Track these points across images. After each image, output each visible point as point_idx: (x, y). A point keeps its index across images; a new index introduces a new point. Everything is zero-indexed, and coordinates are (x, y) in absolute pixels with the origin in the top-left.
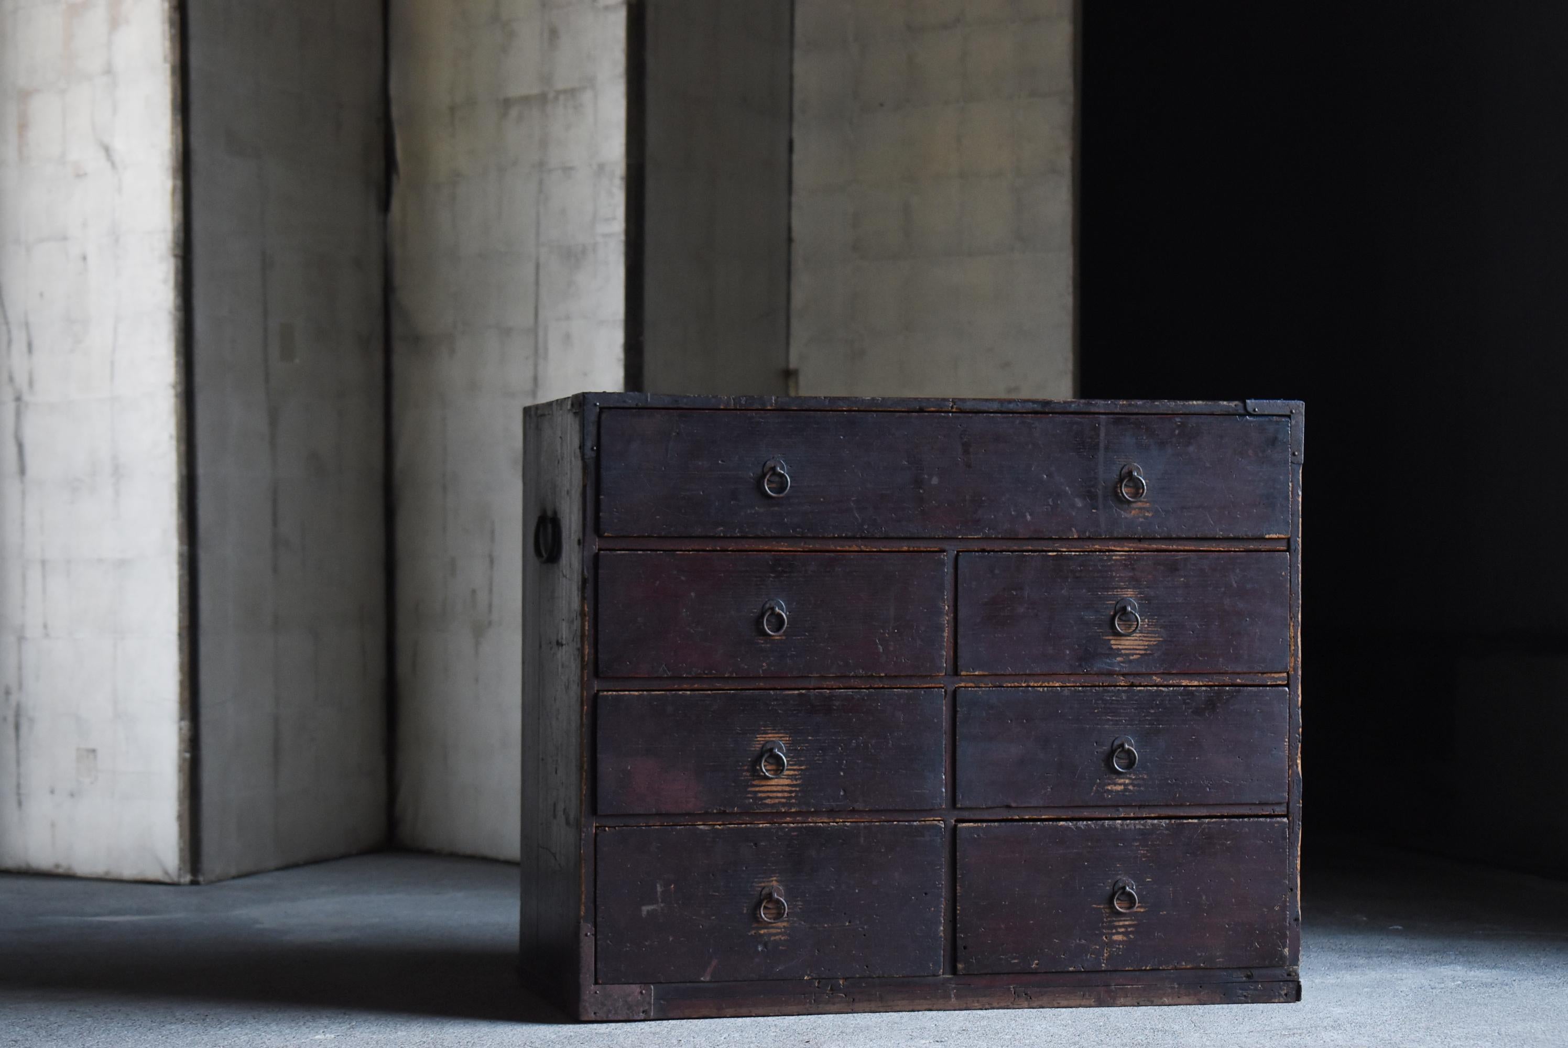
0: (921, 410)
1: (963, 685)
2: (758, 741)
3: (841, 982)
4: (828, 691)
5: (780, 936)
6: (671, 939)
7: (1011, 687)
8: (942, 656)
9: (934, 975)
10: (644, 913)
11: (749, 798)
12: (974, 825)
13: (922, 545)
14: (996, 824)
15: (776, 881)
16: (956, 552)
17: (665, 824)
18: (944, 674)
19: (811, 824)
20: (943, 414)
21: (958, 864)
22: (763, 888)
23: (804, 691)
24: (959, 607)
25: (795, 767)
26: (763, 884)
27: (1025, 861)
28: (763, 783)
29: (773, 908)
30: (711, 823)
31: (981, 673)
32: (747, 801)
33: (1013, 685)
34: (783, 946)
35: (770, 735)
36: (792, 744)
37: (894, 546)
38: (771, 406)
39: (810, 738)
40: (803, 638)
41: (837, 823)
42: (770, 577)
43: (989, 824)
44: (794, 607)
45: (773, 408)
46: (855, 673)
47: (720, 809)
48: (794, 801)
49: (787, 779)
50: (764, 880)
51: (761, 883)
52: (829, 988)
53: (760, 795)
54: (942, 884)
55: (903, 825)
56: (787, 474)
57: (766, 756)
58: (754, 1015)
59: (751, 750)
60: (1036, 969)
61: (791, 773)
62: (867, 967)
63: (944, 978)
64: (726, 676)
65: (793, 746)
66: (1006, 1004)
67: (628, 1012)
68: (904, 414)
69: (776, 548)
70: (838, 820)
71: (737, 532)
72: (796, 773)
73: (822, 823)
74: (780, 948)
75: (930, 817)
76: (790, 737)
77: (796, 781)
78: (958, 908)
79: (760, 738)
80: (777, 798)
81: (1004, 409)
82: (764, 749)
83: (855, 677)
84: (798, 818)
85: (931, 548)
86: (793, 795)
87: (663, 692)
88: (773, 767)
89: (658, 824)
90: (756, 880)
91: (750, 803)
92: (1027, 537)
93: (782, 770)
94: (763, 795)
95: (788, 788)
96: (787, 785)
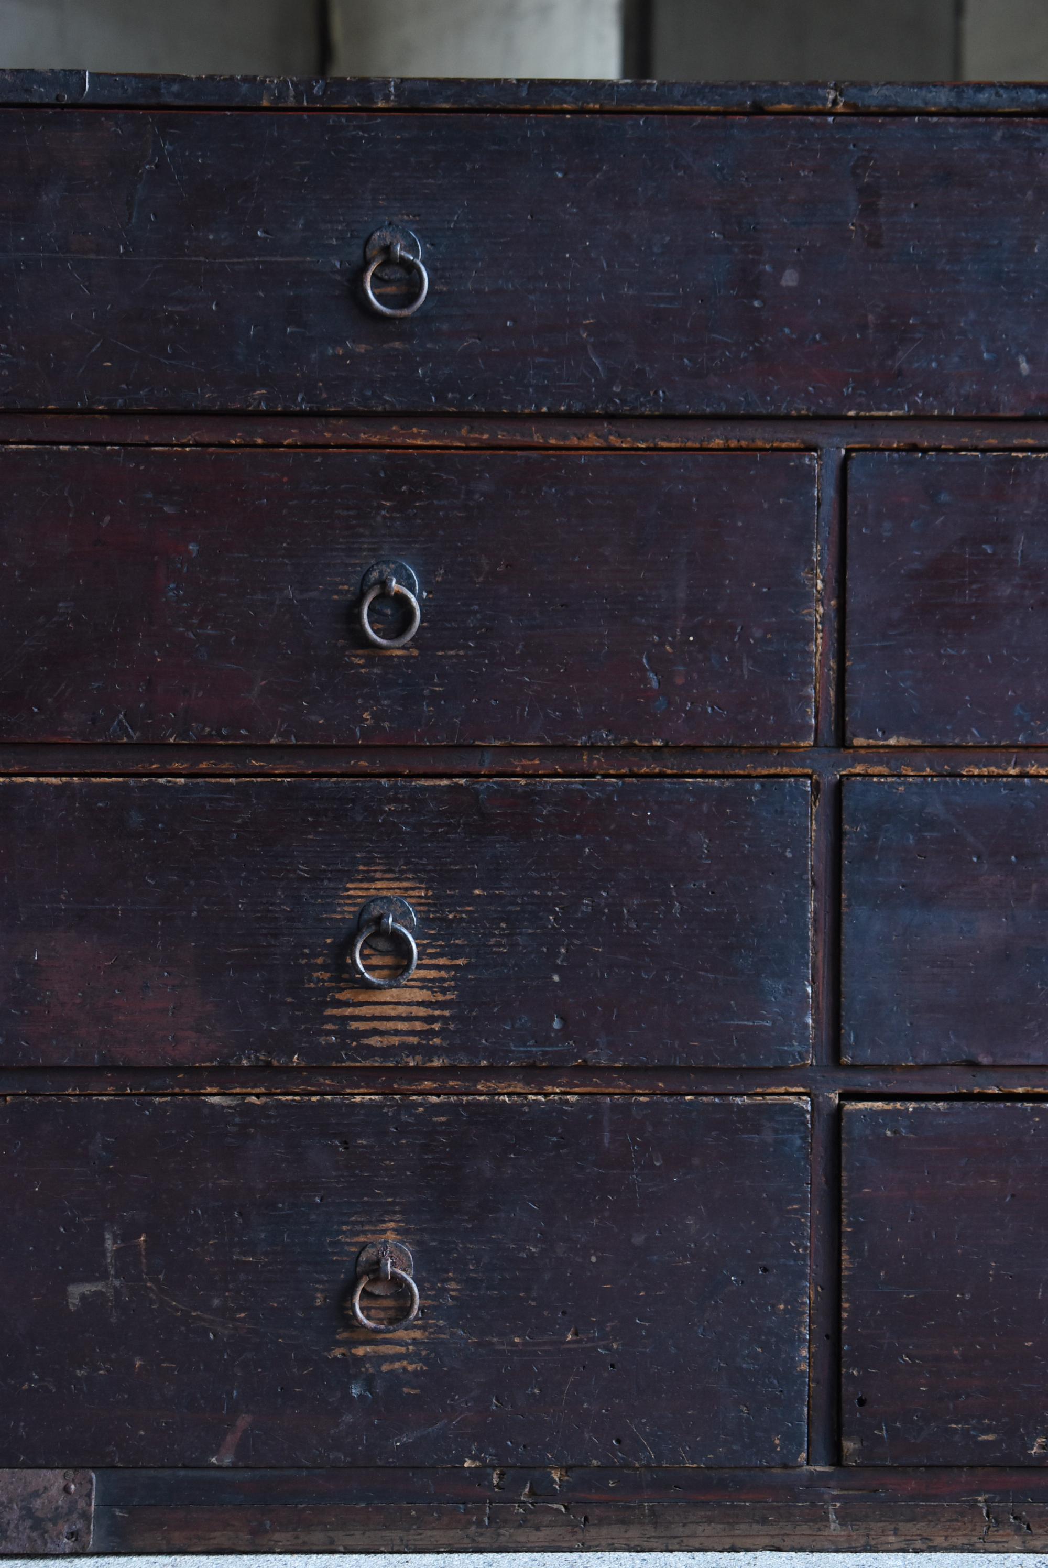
0: (758, 110)
1: (859, 769)
2: (350, 897)
3: (556, 1476)
4: (523, 782)
5: (405, 1363)
6: (138, 1364)
7: (979, 776)
8: (808, 698)
9: (785, 1467)
10: (74, 1302)
11: (329, 1033)
12: (886, 1107)
13: (759, 436)
14: (941, 1105)
15: (397, 1231)
16: (843, 452)
17: (129, 1091)
18: (812, 743)
19: (482, 1098)
20: (810, 118)
21: (845, 1201)
22: (363, 1247)
23: (462, 781)
24: (849, 584)
25: (442, 961)
26: (362, 1239)
27: (1013, 1196)
28: (362, 997)
29: (385, 1297)
30: (238, 1090)
31: (903, 741)
32: (322, 1040)
33: (985, 771)
34: (413, 1388)
35: (379, 885)
36: (435, 905)
37: (692, 436)
38: (387, 98)
39: (477, 892)
40: (461, 653)
41: (546, 1095)
42: (381, 507)
43: (923, 1105)
44: (439, 579)
45: (391, 105)
46: (590, 738)
47: (257, 1058)
48: (437, 1041)
49: (421, 988)
50: (367, 1228)
51: (357, 1234)
52: (527, 1490)
53: (354, 1025)
54: (805, 1248)
55: (708, 1104)
56: (423, 263)
57: (366, 934)
58: (341, 1549)
59: (332, 919)
60: (1040, 1458)
61: (433, 974)
62: (618, 1441)
63: (811, 1472)
64: (273, 741)
65: (434, 912)
66: (966, 1542)
67: (34, 1535)
68: (713, 118)
69: (399, 441)
70: (549, 1089)
71: (299, 399)
72: (443, 974)
73: (510, 1094)
74: (405, 1390)
75: (778, 1086)
76: (427, 889)
77: (445, 994)
78: (845, 1305)
79: (355, 890)
80: (397, 1032)
81: (964, 106)
82: (365, 916)
83: (593, 748)
84: (451, 1083)
85: (782, 441)
86: (436, 1026)
87: (121, 779)
88: (388, 960)
89: (111, 1090)
90: (344, 1228)
91: (330, 1045)
92: (1021, 413)
93: (407, 968)
94: (362, 1026)
95: (422, 1012)
96: (419, 1004)
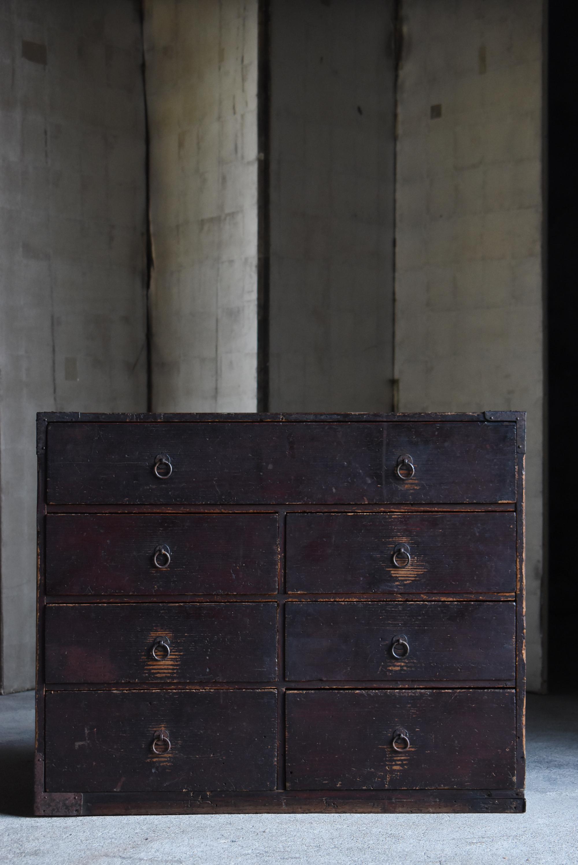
0: (261, 421)
1: (290, 600)
2: (151, 636)
3: (208, 793)
4: (198, 604)
5: (167, 763)
6: (94, 764)
7: (323, 601)
8: (276, 581)
9: (271, 790)
10: (77, 747)
11: (146, 673)
12: (298, 692)
13: (263, 509)
14: (312, 691)
15: (165, 727)
16: (285, 513)
17: (91, 689)
18: (277, 593)
19: (188, 690)
20: (276, 423)
21: (286, 718)
22: (155, 731)
23: (182, 604)
24: (287, 549)
25: (176, 653)
26: (155, 729)
27: (332, 716)
28: (155, 663)
29: (161, 745)
30: (121, 689)
31: (302, 592)
32: (144, 675)
33: (324, 600)
34: (169, 770)
35: (159, 633)
36: (174, 638)
37: (244, 510)
38: (161, 419)
39: (186, 634)
40: (181, 569)
41: (205, 689)
42: (160, 530)
43: (308, 691)
44: (175, 549)
45: (162, 420)
46: (216, 592)
47: (126, 680)
48: (175, 675)
49: (171, 661)
50: (156, 726)
51: (154, 728)
52: (200, 797)
53: (152, 671)
54: (276, 731)
55: (249, 692)
56: (171, 463)
57: (156, 646)
58: (150, 814)
59: (146, 642)
60: (339, 787)
61: (174, 657)
62: (225, 784)
63: (277, 792)
64: (130, 594)
65: (174, 640)
66: (320, 810)
67: (66, 810)
68: (250, 423)
69: (164, 511)
70: (206, 688)
71: (137, 501)
72: (177, 657)
73: (195, 689)
74: (167, 770)
75: (268, 687)
76: (172, 634)
77: (177, 662)
78: (287, 746)
79: (153, 634)
80: (164, 673)
81: (317, 420)
82: (156, 641)
83: (218, 595)
84: (179, 686)
85: (268, 510)
86: (175, 671)
87: (89, 605)
88: (162, 653)
89: (86, 689)
90: (150, 726)
91: (146, 677)
92: (333, 503)
93: (167, 655)
94: (154, 671)
95: (171, 667)
96: (170, 665)
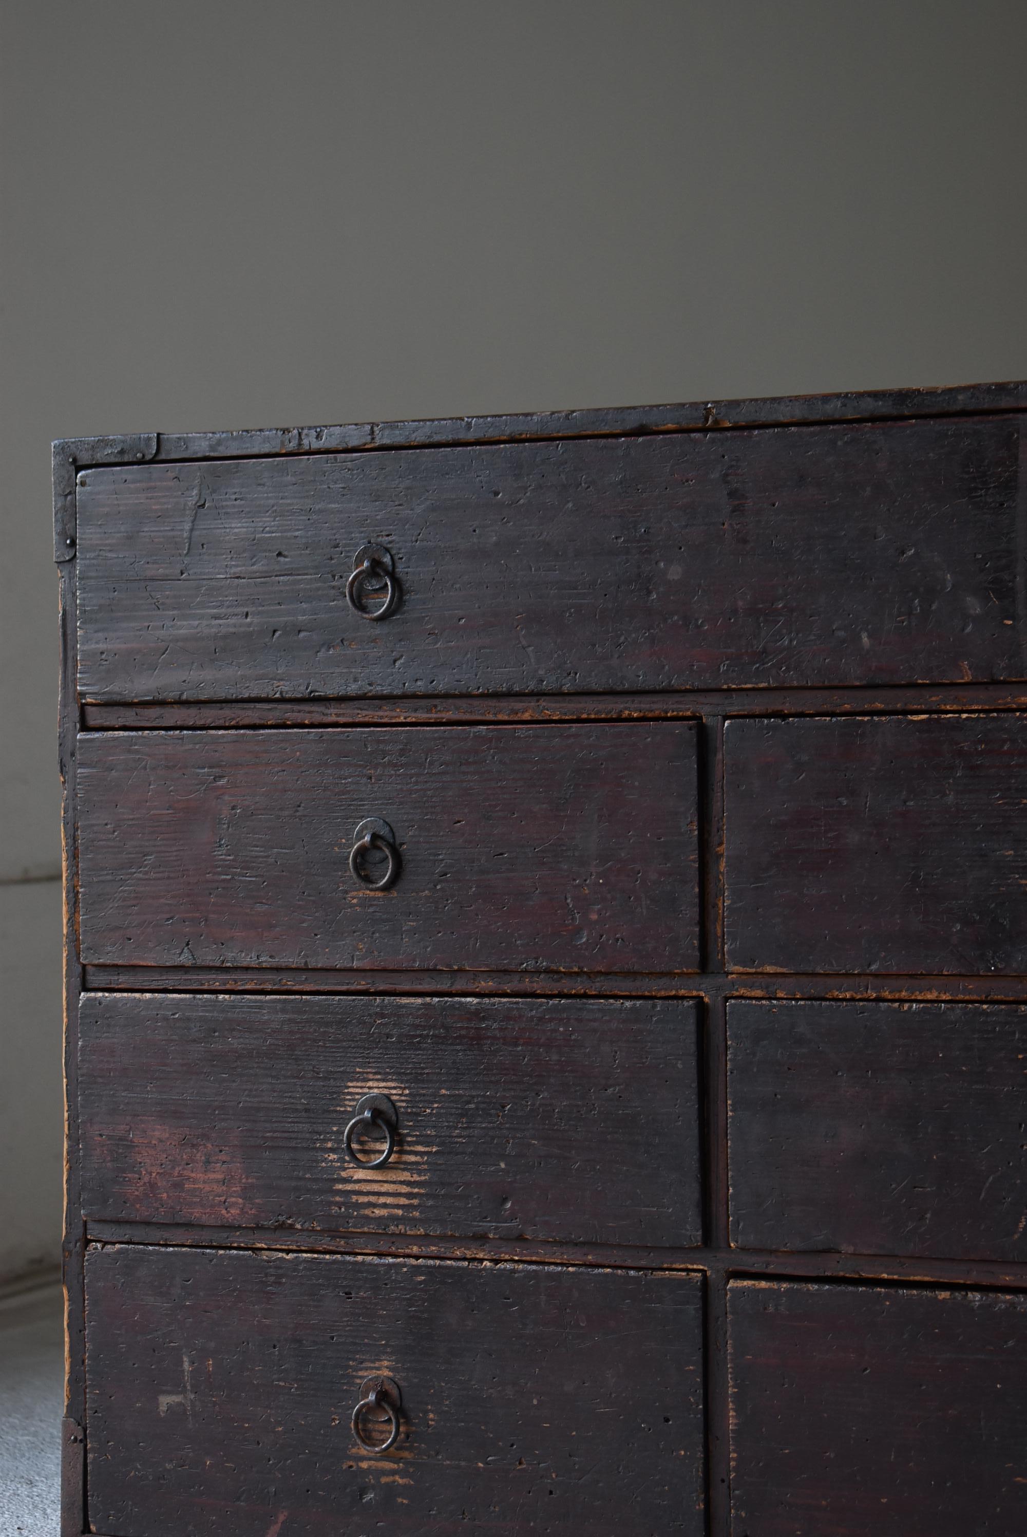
1: (740, 992)
2: (349, 1094)
4: (475, 1001)
5: (397, 1477)
6: (209, 1462)
7: (843, 999)
10: (163, 1408)
11: (338, 1204)
12: (765, 1286)
13: (655, 708)
14: (808, 1286)
15: (390, 1368)
19: (450, 1263)
20: (693, 435)
23: (432, 1000)
25: (419, 1148)
26: (364, 1373)
28: (360, 1176)
31: (777, 969)
32: (334, 1210)
33: (846, 995)
34: (405, 1498)
35: (370, 1084)
36: (414, 1102)
37: (602, 709)
39: (443, 1092)
40: (430, 894)
41: (498, 1262)
46: (528, 965)
48: (416, 1214)
49: (410, 1170)
50: (369, 1364)
51: (361, 1369)
53: (354, 1198)
59: (336, 1111)
61: (412, 1158)
64: (294, 966)
65: (410, 1108)
70: (501, 1257)
72: (421, 1159)
74: (399, 1500)
77: (420, 1176)
78: (733, 1455)
79: (353, 1088)
80: (386, 1206)
81: (814, 416)
83: (530, 974)
84: (428, 1249)
86: (415, 1202)
87: (190, 995)
90: (351, 1363)
91: (340, 1214)
92: (864, 682)
94: (363, 1199)
95: (405, 1189)
96: (402, 1183)
